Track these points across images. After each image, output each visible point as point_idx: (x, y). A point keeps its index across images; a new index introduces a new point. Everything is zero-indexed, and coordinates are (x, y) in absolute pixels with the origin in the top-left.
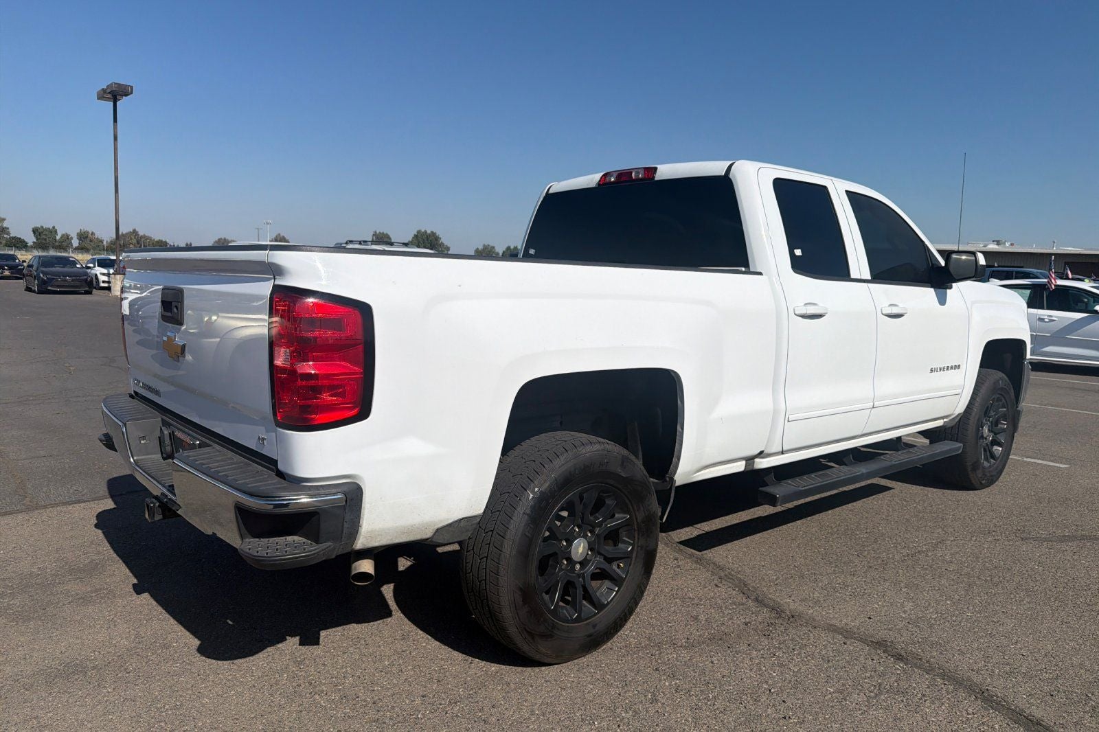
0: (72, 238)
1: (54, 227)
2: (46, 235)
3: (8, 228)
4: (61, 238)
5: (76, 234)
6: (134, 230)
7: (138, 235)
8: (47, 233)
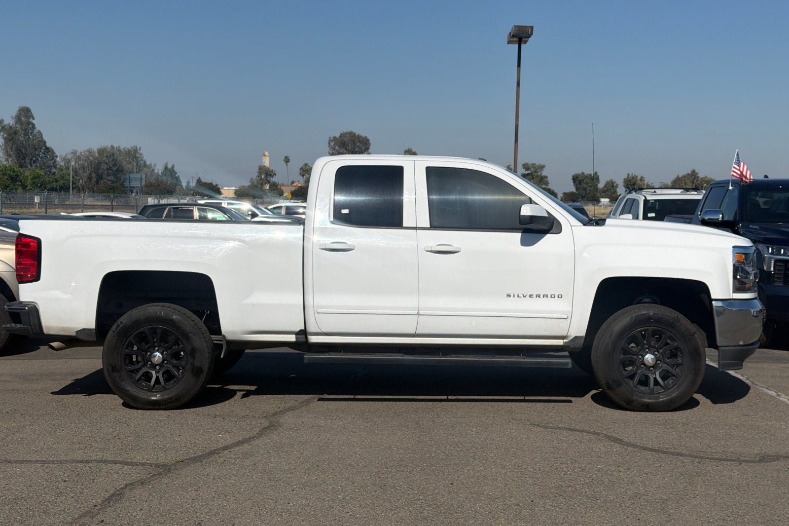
0: (617, 186)
1: (596, 173)
2: (587, 183)
3: (546, 177)
4: (605, 186)
5: (623, 181)
6: (693, 171)
7: (698, 177)
8: (588, 181)
